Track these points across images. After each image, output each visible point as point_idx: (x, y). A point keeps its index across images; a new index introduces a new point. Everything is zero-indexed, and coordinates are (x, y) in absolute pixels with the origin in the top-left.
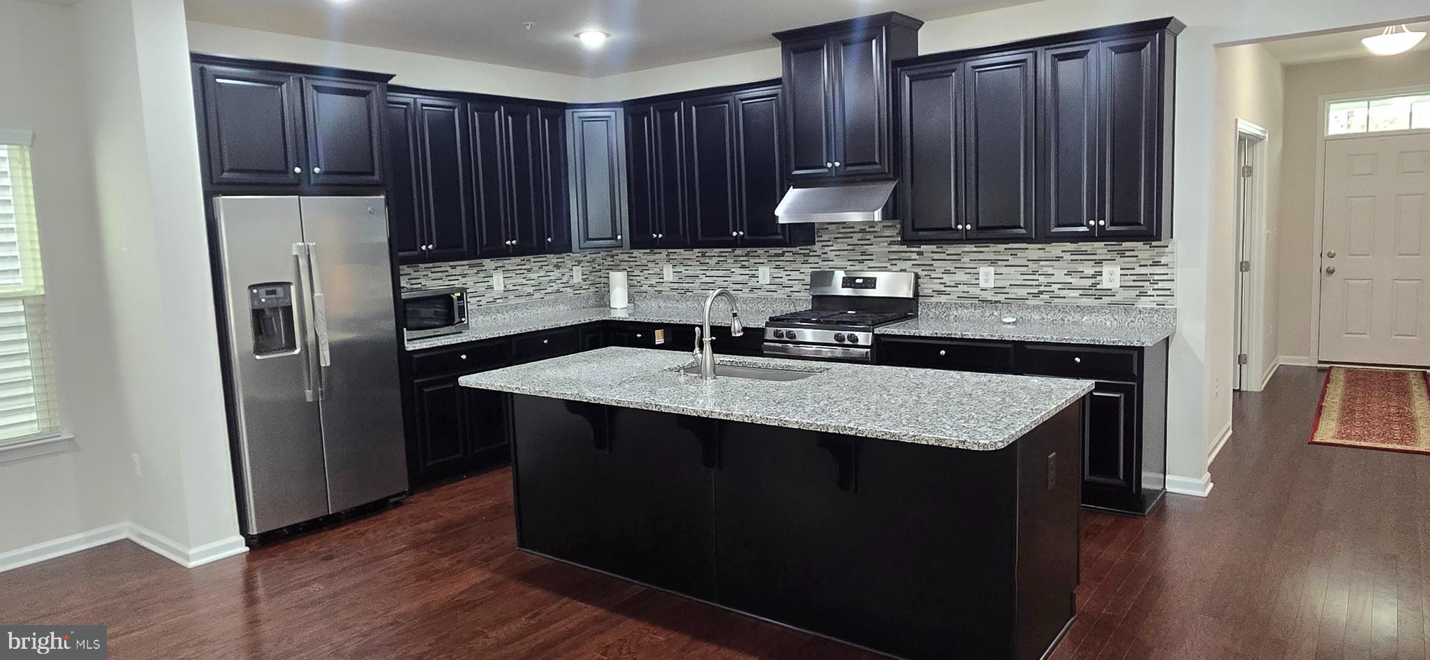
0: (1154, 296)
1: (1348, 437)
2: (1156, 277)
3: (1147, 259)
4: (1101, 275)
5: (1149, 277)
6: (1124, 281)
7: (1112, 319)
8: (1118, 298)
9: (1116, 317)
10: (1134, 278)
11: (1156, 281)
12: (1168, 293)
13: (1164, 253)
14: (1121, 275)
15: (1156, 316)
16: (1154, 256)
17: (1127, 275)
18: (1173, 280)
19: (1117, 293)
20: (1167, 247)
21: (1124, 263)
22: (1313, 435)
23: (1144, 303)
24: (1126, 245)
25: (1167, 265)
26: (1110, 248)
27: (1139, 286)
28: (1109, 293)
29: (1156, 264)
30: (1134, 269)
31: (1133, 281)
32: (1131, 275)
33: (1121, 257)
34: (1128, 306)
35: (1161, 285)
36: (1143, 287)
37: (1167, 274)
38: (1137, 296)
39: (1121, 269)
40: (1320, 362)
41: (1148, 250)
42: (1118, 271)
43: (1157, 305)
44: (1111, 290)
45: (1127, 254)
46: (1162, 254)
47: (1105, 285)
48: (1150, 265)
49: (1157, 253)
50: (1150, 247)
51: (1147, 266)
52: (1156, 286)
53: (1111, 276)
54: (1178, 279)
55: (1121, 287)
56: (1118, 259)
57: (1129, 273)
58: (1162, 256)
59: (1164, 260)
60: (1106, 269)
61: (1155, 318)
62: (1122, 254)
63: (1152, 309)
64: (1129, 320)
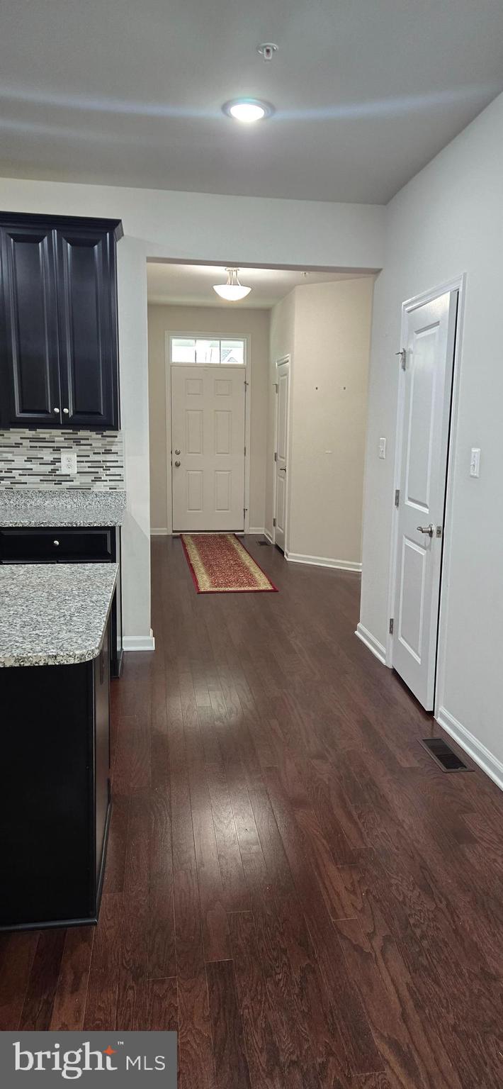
0: (106, 481)
1: (219, 585)
2: (108, 464)
3: (100, 448)
4: (60, 462)
5: (102, 464)
6: (81, 467)
7: (72, 503)
8: (76, 483)
9: (75, 501)
10: (89, 464)
11: (108, 468)
12: (118, 478)
13: (114, 442)
14: (78, 462)
15: (110, 498)
16: (106, 445)
17: (83, 462)
18: (122, 467)
19: (75, 478)
20: (116, 437)
21: (79, 450)
22: (198, 587)
23: (99, 487)
24: (82, 434)
25: (117, 453)
26: (67, 436)
27: (95, 471)
28: (68, 478)
29: (108, 452)
30: (89, 456)
31: (89, 467)
32: (86, 462)
33: (77, 445)
34: (85, 490)
35: (113, 471)
36: (98, 472)
37: (117, 461)
38: (92, 481)
39: (78, 456)
40: (174, 532)
41: (100, 439)
42: (75, 458)
43: (110, 489)
44: (69, 475)
45: (82, 442)
46: (112, 443)
47: (64, 471)
48: (103, 453)
49: (108, 442)
50: (102, 436)
51: (100, 453)
52: (108, 472)
53: (69, 463)
54: (126, 467)
55: (78, 473)
56: (76, 448)
57: (84, 460)
58: (112, 445)
59: (114, 449)
60: (64, 456)
61: (109, 501)
62: (78, 442)
63: (107, 493)
64: (87, 503)
